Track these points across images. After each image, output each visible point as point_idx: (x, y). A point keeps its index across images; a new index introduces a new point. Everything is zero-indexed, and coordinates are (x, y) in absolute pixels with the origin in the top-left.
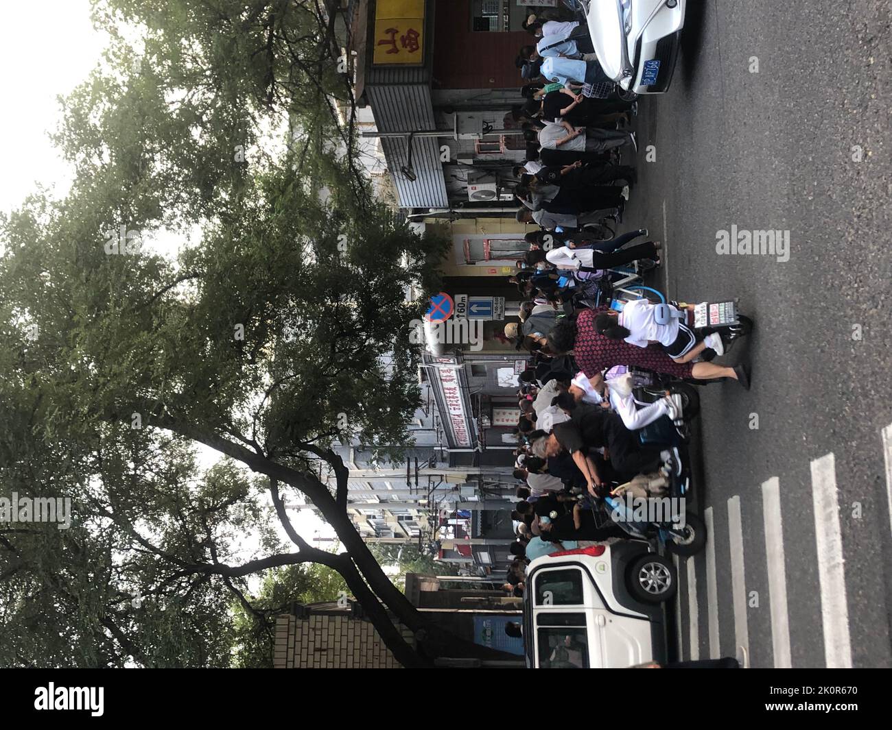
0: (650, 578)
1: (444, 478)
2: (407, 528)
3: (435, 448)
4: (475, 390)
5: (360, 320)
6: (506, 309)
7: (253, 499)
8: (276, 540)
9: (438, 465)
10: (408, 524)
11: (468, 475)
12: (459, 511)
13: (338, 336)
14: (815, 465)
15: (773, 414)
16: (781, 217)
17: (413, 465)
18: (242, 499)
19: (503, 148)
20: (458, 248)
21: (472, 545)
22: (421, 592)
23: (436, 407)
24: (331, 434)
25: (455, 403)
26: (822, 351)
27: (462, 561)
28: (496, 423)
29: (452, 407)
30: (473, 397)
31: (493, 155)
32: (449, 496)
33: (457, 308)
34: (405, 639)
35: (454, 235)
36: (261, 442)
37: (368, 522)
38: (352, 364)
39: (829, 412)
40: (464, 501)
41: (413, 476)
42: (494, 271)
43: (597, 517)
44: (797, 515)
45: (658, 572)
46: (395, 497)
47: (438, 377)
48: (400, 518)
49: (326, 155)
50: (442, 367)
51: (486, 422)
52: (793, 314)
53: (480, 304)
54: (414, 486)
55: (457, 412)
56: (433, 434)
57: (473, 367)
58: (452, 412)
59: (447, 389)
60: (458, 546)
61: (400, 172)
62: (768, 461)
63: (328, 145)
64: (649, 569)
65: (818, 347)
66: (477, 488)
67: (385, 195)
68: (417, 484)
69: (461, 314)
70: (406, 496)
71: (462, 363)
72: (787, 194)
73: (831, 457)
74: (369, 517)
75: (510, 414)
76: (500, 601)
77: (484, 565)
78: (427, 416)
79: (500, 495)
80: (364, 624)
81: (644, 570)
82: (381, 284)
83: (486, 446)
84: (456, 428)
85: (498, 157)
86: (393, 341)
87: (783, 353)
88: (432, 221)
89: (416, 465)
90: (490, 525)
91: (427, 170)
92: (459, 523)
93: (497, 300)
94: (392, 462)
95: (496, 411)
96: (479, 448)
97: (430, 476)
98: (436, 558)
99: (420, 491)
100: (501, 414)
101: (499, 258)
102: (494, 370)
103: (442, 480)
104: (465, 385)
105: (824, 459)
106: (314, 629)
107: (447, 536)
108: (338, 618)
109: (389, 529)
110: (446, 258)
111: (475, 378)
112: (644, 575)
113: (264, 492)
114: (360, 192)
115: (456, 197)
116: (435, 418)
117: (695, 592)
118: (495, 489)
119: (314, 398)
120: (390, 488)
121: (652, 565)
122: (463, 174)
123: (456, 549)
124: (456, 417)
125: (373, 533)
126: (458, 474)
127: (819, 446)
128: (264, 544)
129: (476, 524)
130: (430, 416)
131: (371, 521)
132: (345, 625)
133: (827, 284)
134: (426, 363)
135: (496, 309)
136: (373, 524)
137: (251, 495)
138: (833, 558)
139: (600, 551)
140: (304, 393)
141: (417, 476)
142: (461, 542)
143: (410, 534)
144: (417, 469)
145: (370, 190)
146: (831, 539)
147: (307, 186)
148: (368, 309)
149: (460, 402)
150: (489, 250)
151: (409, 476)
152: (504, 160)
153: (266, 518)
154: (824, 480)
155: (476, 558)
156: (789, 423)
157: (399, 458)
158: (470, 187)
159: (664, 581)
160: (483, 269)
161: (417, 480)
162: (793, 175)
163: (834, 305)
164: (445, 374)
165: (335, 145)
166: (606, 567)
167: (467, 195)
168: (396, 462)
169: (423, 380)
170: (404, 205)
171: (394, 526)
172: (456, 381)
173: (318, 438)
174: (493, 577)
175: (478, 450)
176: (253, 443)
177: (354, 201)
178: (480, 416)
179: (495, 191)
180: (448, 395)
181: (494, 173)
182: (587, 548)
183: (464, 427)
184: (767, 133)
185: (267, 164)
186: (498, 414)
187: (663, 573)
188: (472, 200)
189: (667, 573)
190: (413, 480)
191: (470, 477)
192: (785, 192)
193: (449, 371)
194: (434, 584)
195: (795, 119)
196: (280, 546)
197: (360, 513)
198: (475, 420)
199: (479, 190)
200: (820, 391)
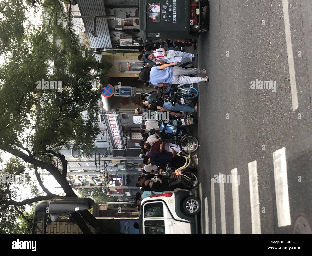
0: (190, 206)
1: (111, 161)
2: (96, 182)
3: (107, 149)
4: (124, 125)
5: (73, 97)
6: (136, 92)
7: (27, 173)
8: (37, 190)
9: (109, 156)
10: (96, 180)
11: (121, 160)
12: (117, 175)
13: (64, 104)
14: (250, 164)
15: (235, 143)
16: (239, 64)
17: (97, 156)
18: (23, 173)
19: (135, 24)
20: (116, 66)
21: (123, 189)
22: (99, 210)
23: (107, 132)
24: (61, 145)
25: (115, 130)
26: (253, 120)
27: (119, 195)
28: (133, 139)
29: (114, 132)
30: (123, 127)
31: (131, 27)
32: (113, 169)
33: (116, 91)
34: (91, 231)
35: (114, 60)
36: (30, 148)
37: (79, 179)
38: (70, 116)
39: (255, 144)
40: (119, 171)
41: (98, 161)
42: (131, 75)
43: (170, 181)
44: (243, 184)
45: (194, 203)
46: (90, 169)
47: (108, 119)
48: (93, 178)
49: (58, 25)
50: (110, 115)
51: (129, 138)
52: (243, 104)
53: (125, 90)
54: (98, 165)
55: (116, 134)
56: (106, 143)
57: (123, 115)
58: (114, 134)
59: (112, 124)
60: (117, 189)
61: (91, 33)
62: (233, 161)
63: (60, 21)
64: (190, 202)
65: (251, 118)
66: (125, 165)
67: (85, 42)
68: (99, 164)
69: (117, 94)
70: (95, 169)
71: (118, 114)
72: (242, 55)
73: (255, 162)
74: (79, 177)
75: (139, 135)
76: (132, 214)
77: (128, 197)
78: (103, 136)
79: (134, 168)
80: (75, 225)
81: (188, 202)
82: (82, 81)
83: (128, 148)
84: (116, 140)
85: (132, 28)
86: (87, 106)
87: (239, 119)
88: (104, 54)
89: (99, 156)
90: (130, 181)
91: (103, 32)
92: (117, 180)
93: (132, 88)
94: (87, 156)
95: (133, 133)
96: (126, 149)
97: (105, 160)
98: (108, 194)
99: (100, 167)
100: (135, 135)
101: (133, 70)
102: (132, 117)
103: (110, 162)
104: (119, 123)
105: (253, 162)
106: (53, 228)
107: (112, 185)
108: (64, 223)
109: (88, 182)
110: (110, 71)
111: (124, 120)
112: (188, 205)
113: (31, 170)
114: (73, 41)
115: (115, 44)
116: (107, 137)
117: (208, 211)
118: (132, 166)
119: (53, 130)
120: (88, 166)
121: (191, 200)
122: (118, 34)
123: (116, 191)
124: (116, 136)
125: (81, 183)
126: (117, 160)
127: (251, 157)
128: (32, 192)
129: (125, 180)
130: (105, 135)
131: (80, 179)
132: (66, 225)
133: (255, 93)
134: (103, 113)
135: (132, 92)
136: (81, 180)
137: (26, 171)
138: (256, 202)
139: (170, 195)
140: (49, 128)
141: (99, 161)
142: (118, 188)
143: (97, 184)
144: (99, 158)
145: (78, 40)
146: (255, 194)
147: (51, 38)
148: (77, 92)
149: (117, 130)
150: (129, 67)
151: (96, 161)
152: (135, 29)
153: (33, 181)
154: (253, 171)
155: (124, 194)
156: (241, 147)
157: (90, 155)
158: (121, 40)
159: (196, 207)
160: (127, 74)
161: (99, 162)
162: (244, 47)
163: (257, 102)
164: (111, 118)
165: (63, 21)
166: (173, 201)
167: (120, 43)
168: (89, 156)
169: (102, 120)
170: (93, 47)
171: (90, 181)
172: (116, 121)
173: (55, 147)
174: (131, 202)
175: (125, 150)
176: (27, 150)
177: (71, 45)
178: (126, 135)
179: (132, 42)
180: (112, 127)
181: (131, 34)
182: (165, 194)
183: (120, 140)
184: (235, 29)
185: (33, 29)
186: (134, 135)
187: (195, 204)
188: (122, 45)
189: (197, 203)
190: (98, 162)
191: (122, 161)
192: (241, 54)
193: (113, 117)
194: (105, 207)
195: (245, 25)
196: (39, 193)
197: (76, 176)
198: (124, 138)
199: (125, 41)
200: (252, 135)
